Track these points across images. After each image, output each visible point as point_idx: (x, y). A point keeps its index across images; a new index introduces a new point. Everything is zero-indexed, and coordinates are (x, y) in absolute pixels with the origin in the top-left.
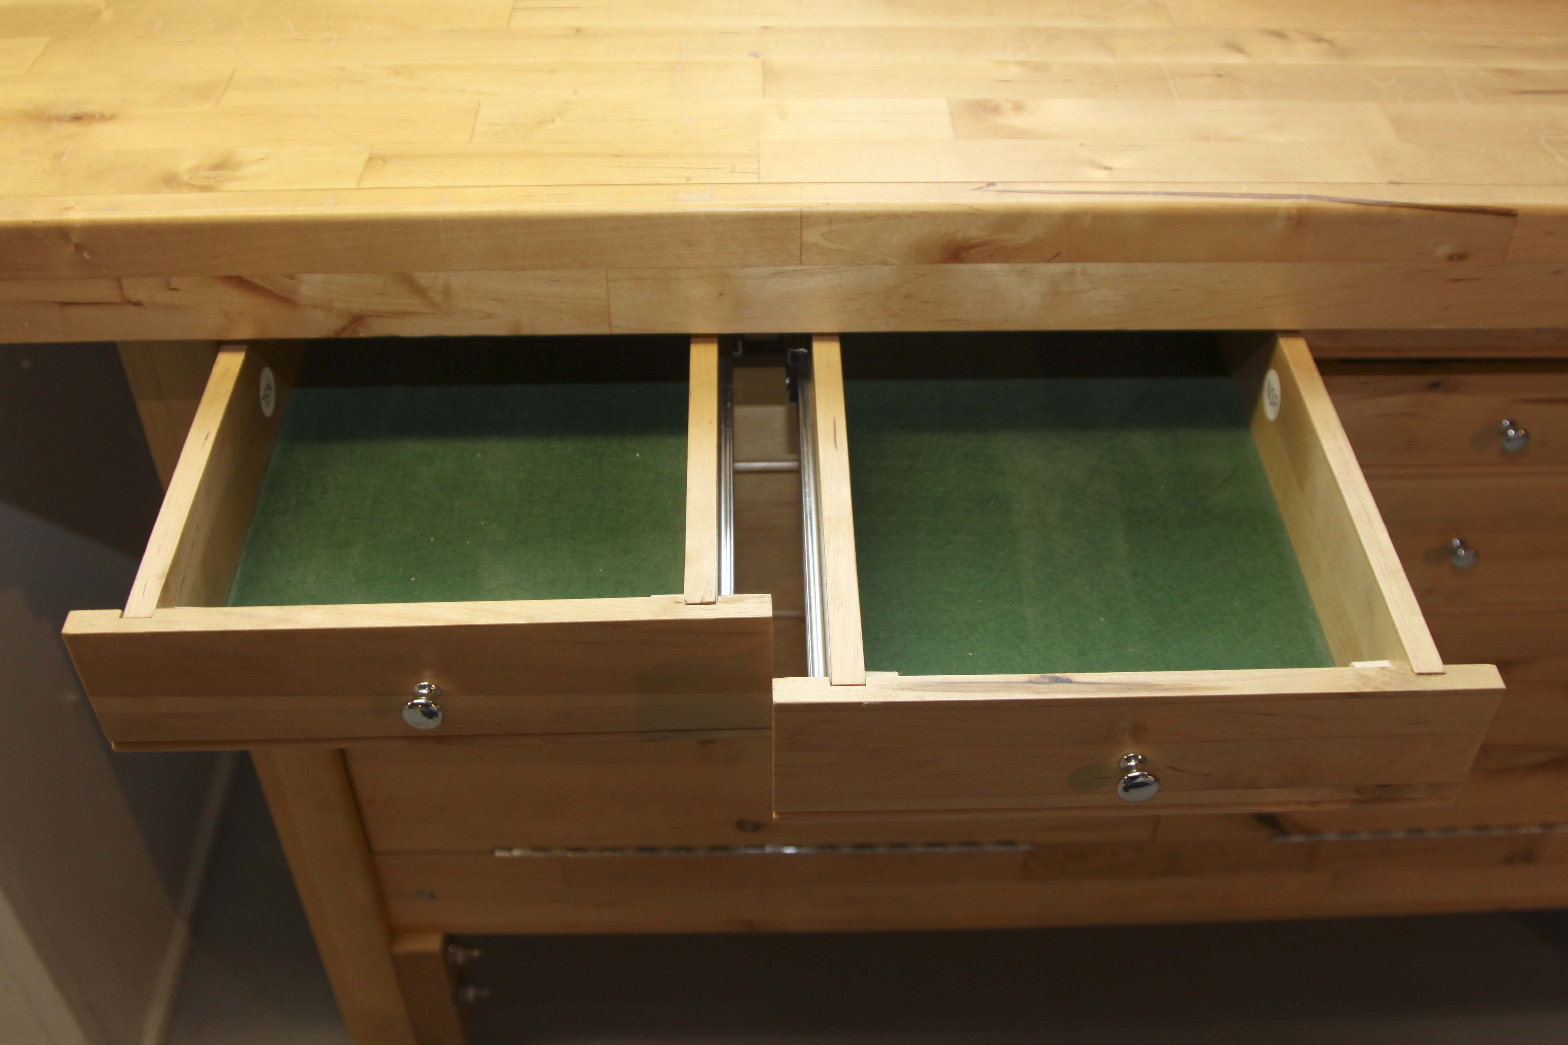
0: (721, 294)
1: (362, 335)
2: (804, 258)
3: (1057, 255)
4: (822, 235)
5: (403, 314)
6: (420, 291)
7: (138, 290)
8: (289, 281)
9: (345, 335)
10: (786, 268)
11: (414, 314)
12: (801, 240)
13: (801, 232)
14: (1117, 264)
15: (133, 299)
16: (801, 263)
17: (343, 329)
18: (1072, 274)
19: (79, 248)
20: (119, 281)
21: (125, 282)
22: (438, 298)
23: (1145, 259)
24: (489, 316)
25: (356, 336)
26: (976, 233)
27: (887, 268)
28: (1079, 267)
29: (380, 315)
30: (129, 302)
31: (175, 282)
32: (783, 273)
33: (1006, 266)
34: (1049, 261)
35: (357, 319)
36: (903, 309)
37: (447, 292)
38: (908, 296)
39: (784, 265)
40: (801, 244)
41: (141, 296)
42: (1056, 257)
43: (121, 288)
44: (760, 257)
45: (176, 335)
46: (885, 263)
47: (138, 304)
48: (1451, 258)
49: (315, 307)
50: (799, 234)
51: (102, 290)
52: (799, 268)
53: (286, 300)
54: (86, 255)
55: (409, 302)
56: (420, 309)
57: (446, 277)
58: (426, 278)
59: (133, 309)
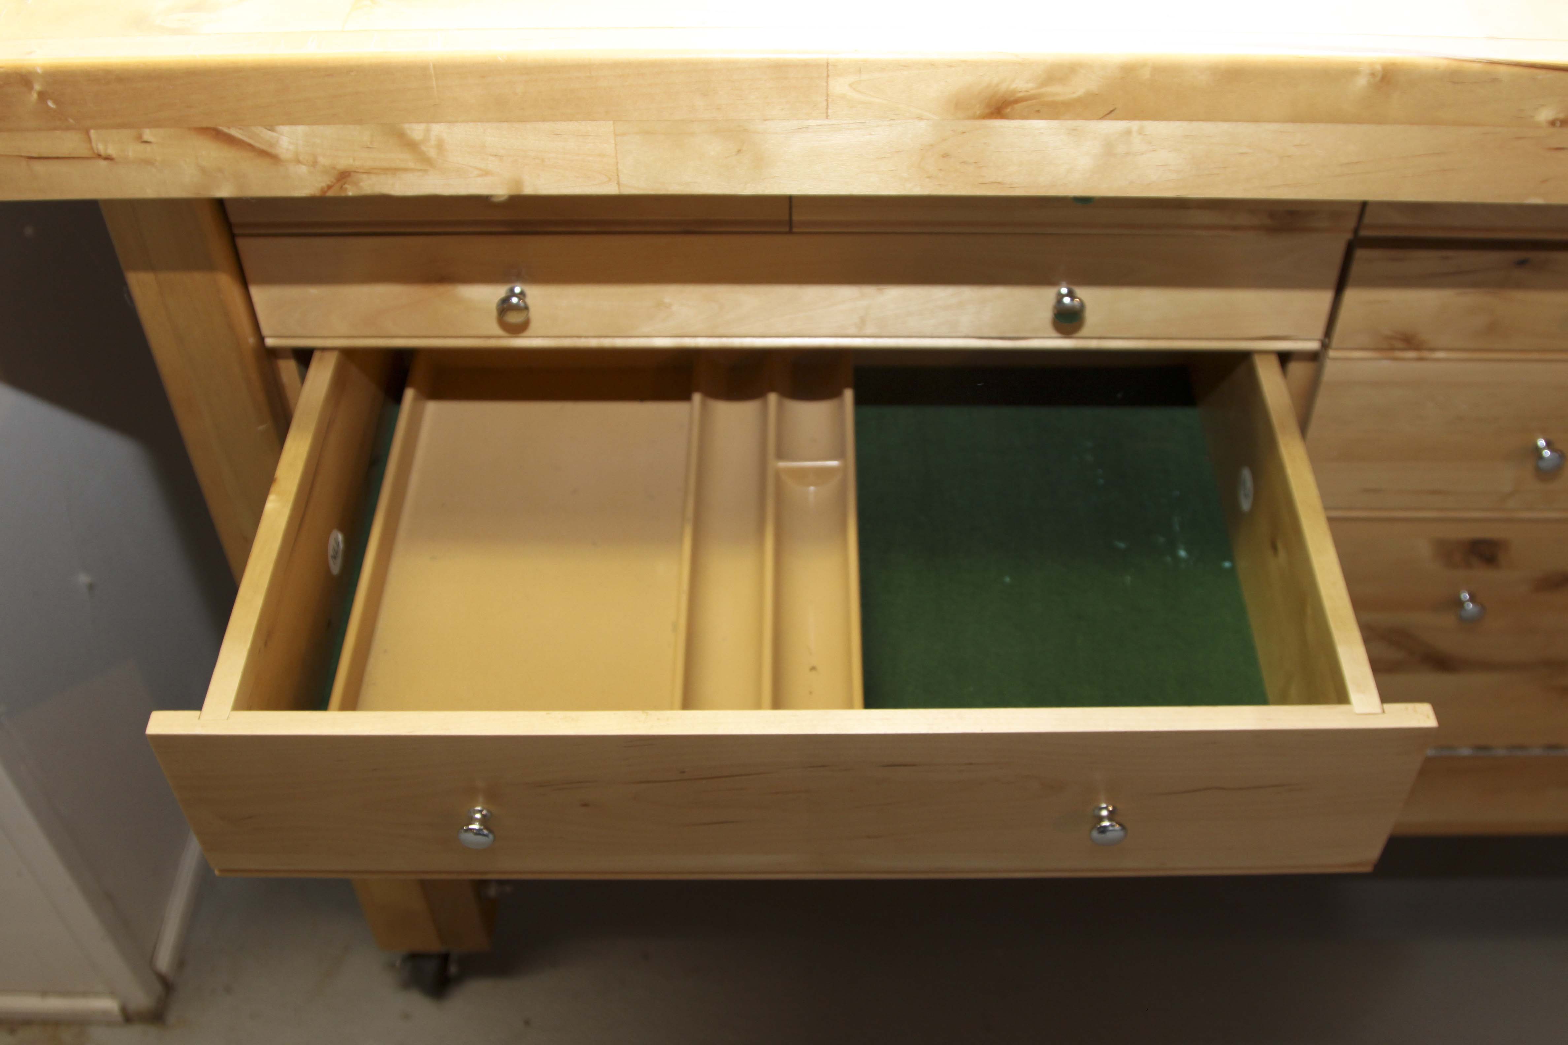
0: (739, 151)
1: (350, 194)
2: (829, 111)
3: (1111, 112)
4: (850, 85)
5: (394, 171)
6: (411, 146)
7: (107, 142)
8: (270, 133)
9: (330, 194)
10: (811, 122)
11: (405, 170)
12: (828, 91)
13: (827, 82)
14: (1178, 123)
15: (102, 152)
16: (827, 117)
17: (329, 187)
18: (1129, 132)
19: (43, 96)
20: (86, 132)
21: (93, 133)
22: (432, 153)
23: (1209, 117)
24: (486, 173)
25: (343, 194)
26: (1022, 85)
27: (923, 124)
28: (1135, 125)
29: (370, 172)
30: (99, 156)
31: (148, 134)
32: (807, 128)
33: (1054, 123)
34: (1103, 118)
35: (344, 176)
36: (941, 170)
37: (440, 146)
38: (945, 156)
39: (808, 119)
40: (828, 95)
41: (111, 151)
42: (1109, 114)
43: (90, 141)
44: (783, 109)
45: (150, 193)
46: (920, 118)
47: (108, 158)
48: (1553, 123)
49: (299, 162)
50: (825, 84)
51: (69, 143)
52: (826, 122)
53: (267, 155)
54: (50, 104)
55: (400, 157)
56: (411, 165)
57: (438, 129)
58: (416, 131)
59: (103, 163)
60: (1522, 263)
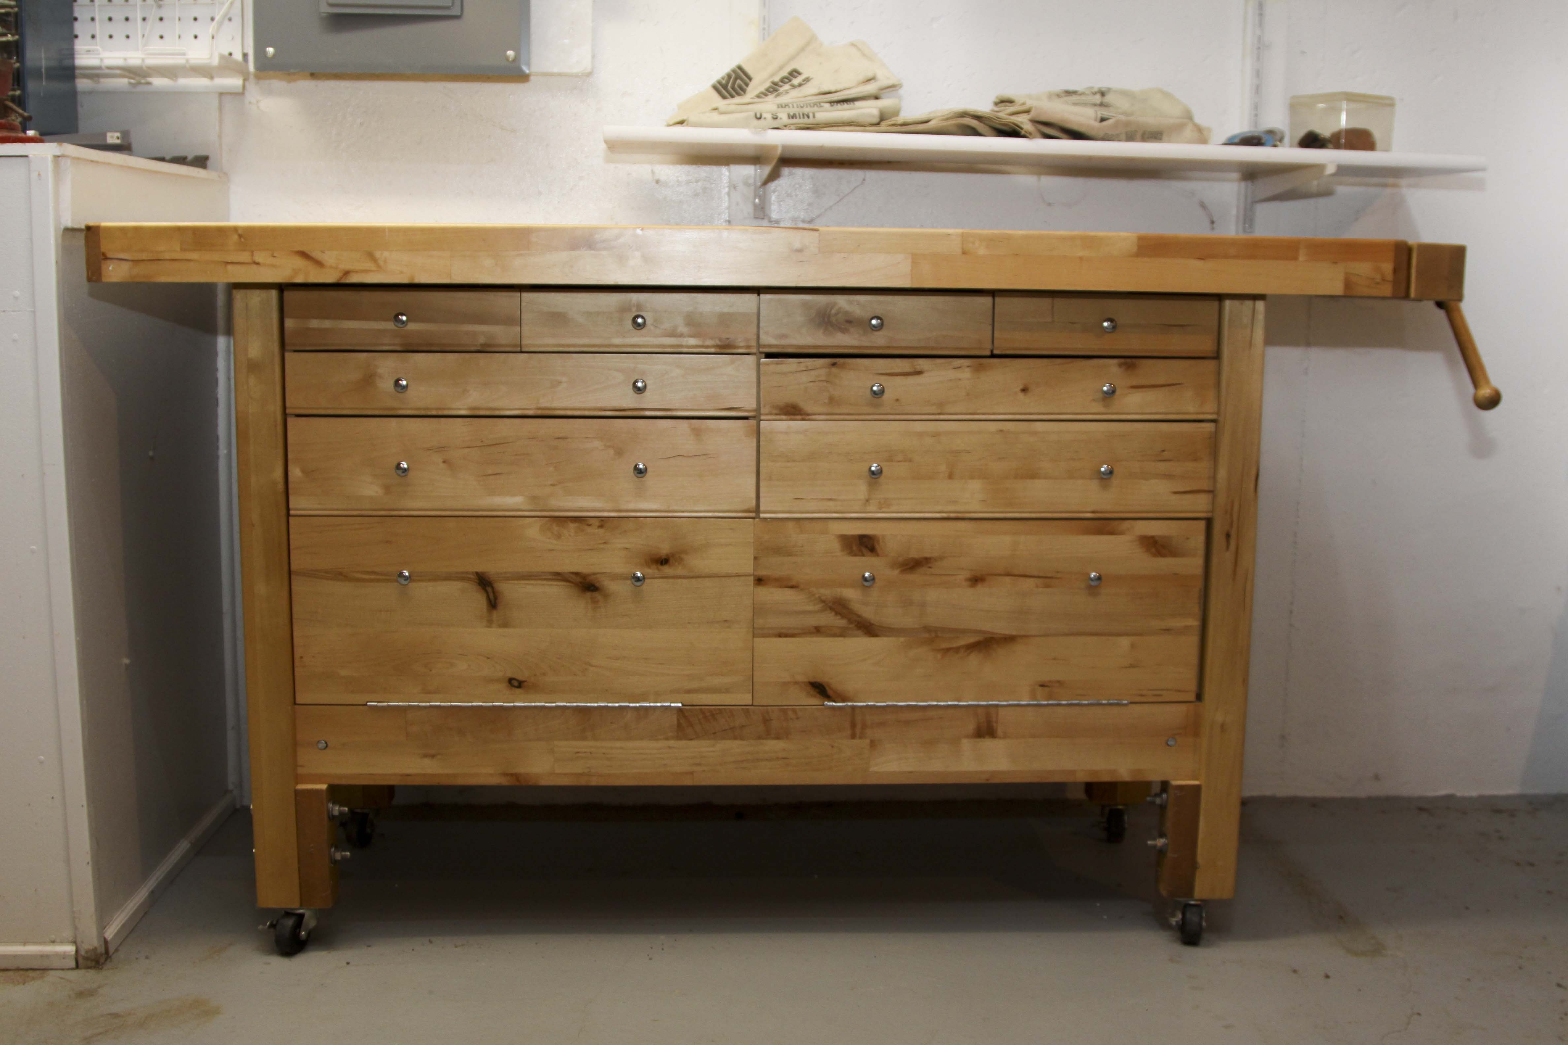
1: (347, 281)
4: (536, 237)
5: (366, 271)
6: (374, 260)
7: (259, 257)
8: (322, 254)
9: (340, 281)
10: (522, 252)
11: (371, 271)
15: (256, 260)
16: (528, 250)
17: (341, 278)
19: (240, 236)
20: (252, 252)
21: (255, 253)
22: (381, 263)
24: (402, 273)
25: (345, 281)
29: (357, 272)
30: (254, 263)
31: (276, 253)
32: (521, 255)
35: (347, 273)
36: (570, 272)
37: (385, 261)
38: (572, 266)
40: (528, 241)
41: (260, 261)
43: (253, 255)
44: (512, 246)
47: (258, 263)
49: (331, 267)
50: (527, 236)
51: (245, 257)
52: (529, 253)
53: (319, 263)
54: (242, 240)
55: (369, 265)
56: (374, 268)
57: (386, 254)
58: (378, 254)
59: (255, 266)
60: (834, 364)
